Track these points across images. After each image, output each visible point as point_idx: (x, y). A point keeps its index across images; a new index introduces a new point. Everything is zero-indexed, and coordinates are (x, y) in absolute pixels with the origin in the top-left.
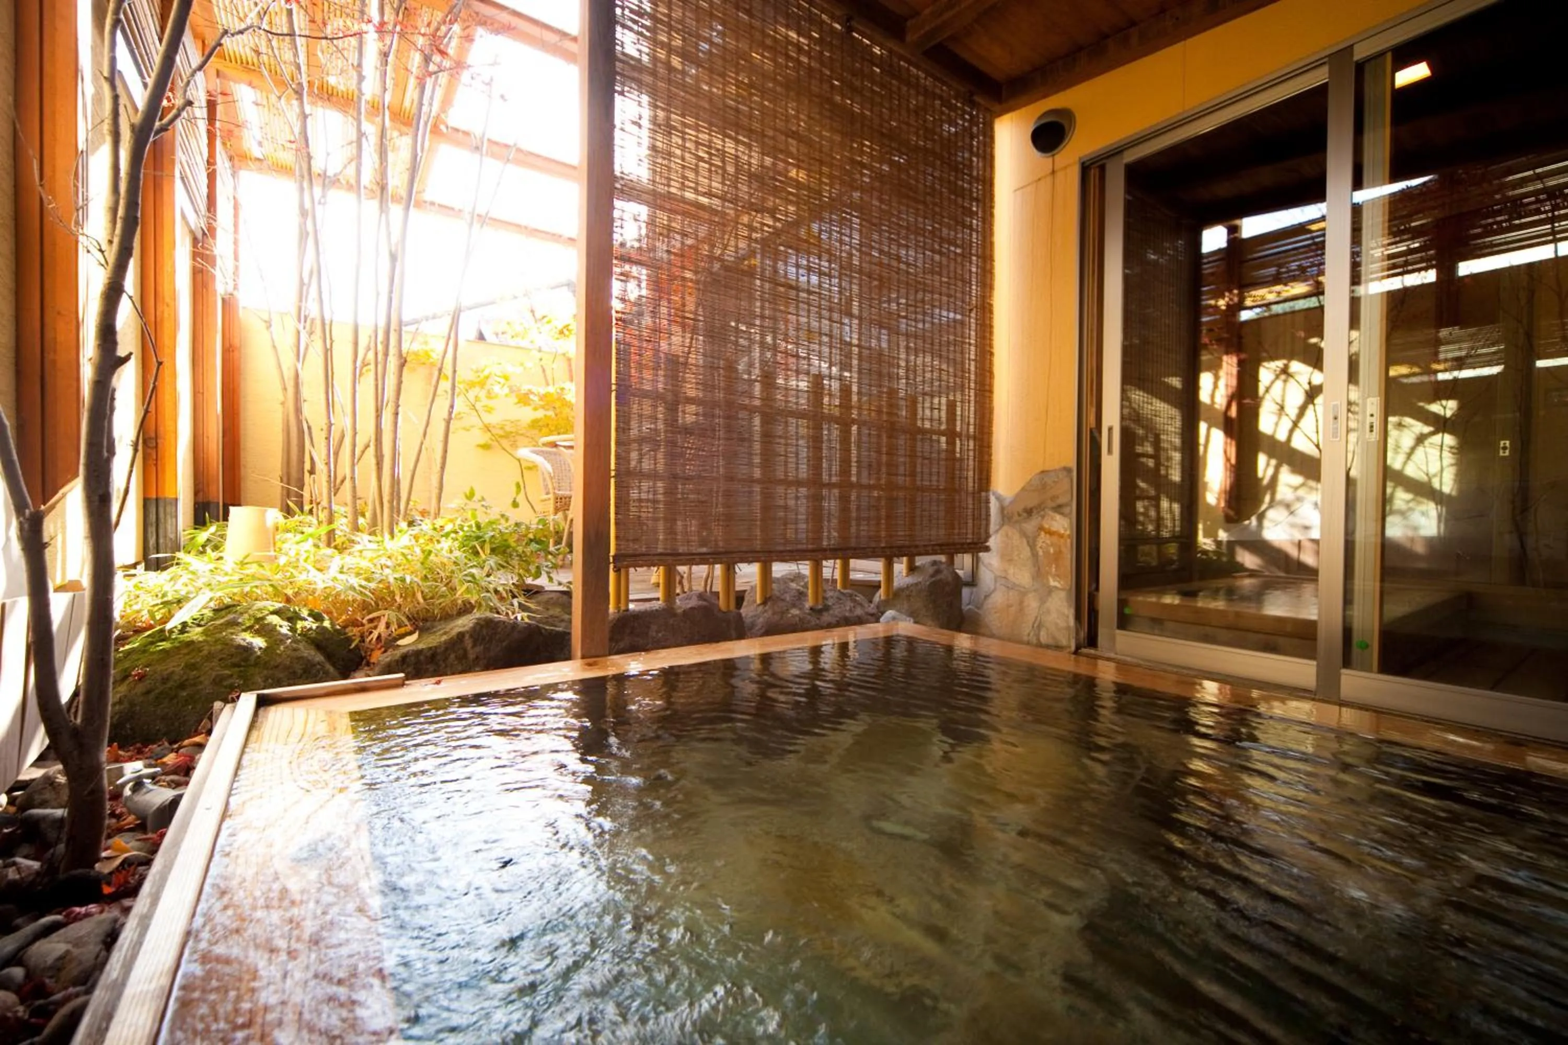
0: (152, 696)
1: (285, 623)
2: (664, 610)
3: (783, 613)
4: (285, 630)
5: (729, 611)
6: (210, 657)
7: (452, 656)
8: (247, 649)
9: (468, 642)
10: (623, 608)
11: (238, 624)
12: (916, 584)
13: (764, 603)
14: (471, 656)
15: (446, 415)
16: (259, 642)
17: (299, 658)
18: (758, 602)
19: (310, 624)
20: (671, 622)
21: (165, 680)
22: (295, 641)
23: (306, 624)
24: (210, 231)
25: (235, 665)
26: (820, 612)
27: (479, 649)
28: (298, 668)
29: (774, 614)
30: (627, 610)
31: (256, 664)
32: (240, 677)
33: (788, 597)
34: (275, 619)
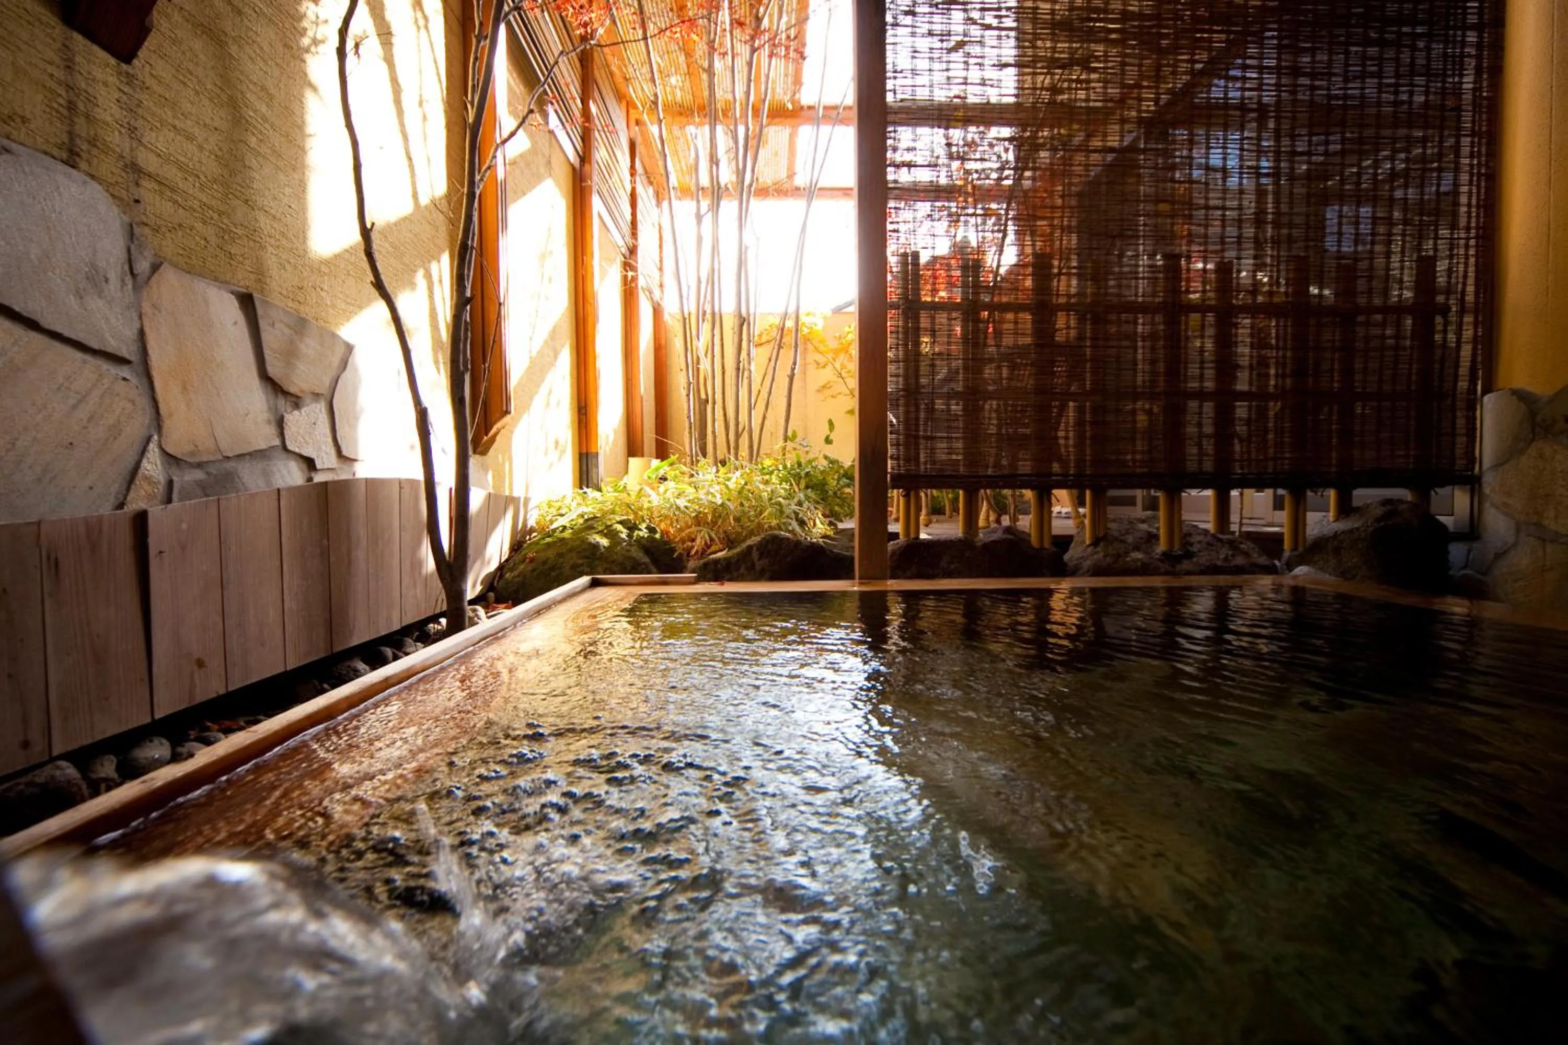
0: (535, 573)
1: (625, 531)
2: (960, 541)
3: (1119, 556)
4: (624, 536)
5: (1042, 548)
6: (571, 550)
7: (743, 567)
8: (596, 546)
9: (755, 555)
10: (912, 536)
11: (594, 528)
12: (1351, 531)
13: (1095, 543)
14: (758, 568)
15: (789, 372)
16: (604, 542)
17: (631, 558)
18: (1088, 542)
19: (644, 533)
20: (967, 554)
21: (544, 563)
22: (629, 544)
23: (641, 534)
24: (633, 251)
25: (587, 557)
26: (1178, 559)
27: (765, 562)
28: (628, 565)
29: (1105, 556)
30: (917, 538)
31: (600, 559)
32: (588, 566)
33: (1130, 539)
34: (619, 527)
